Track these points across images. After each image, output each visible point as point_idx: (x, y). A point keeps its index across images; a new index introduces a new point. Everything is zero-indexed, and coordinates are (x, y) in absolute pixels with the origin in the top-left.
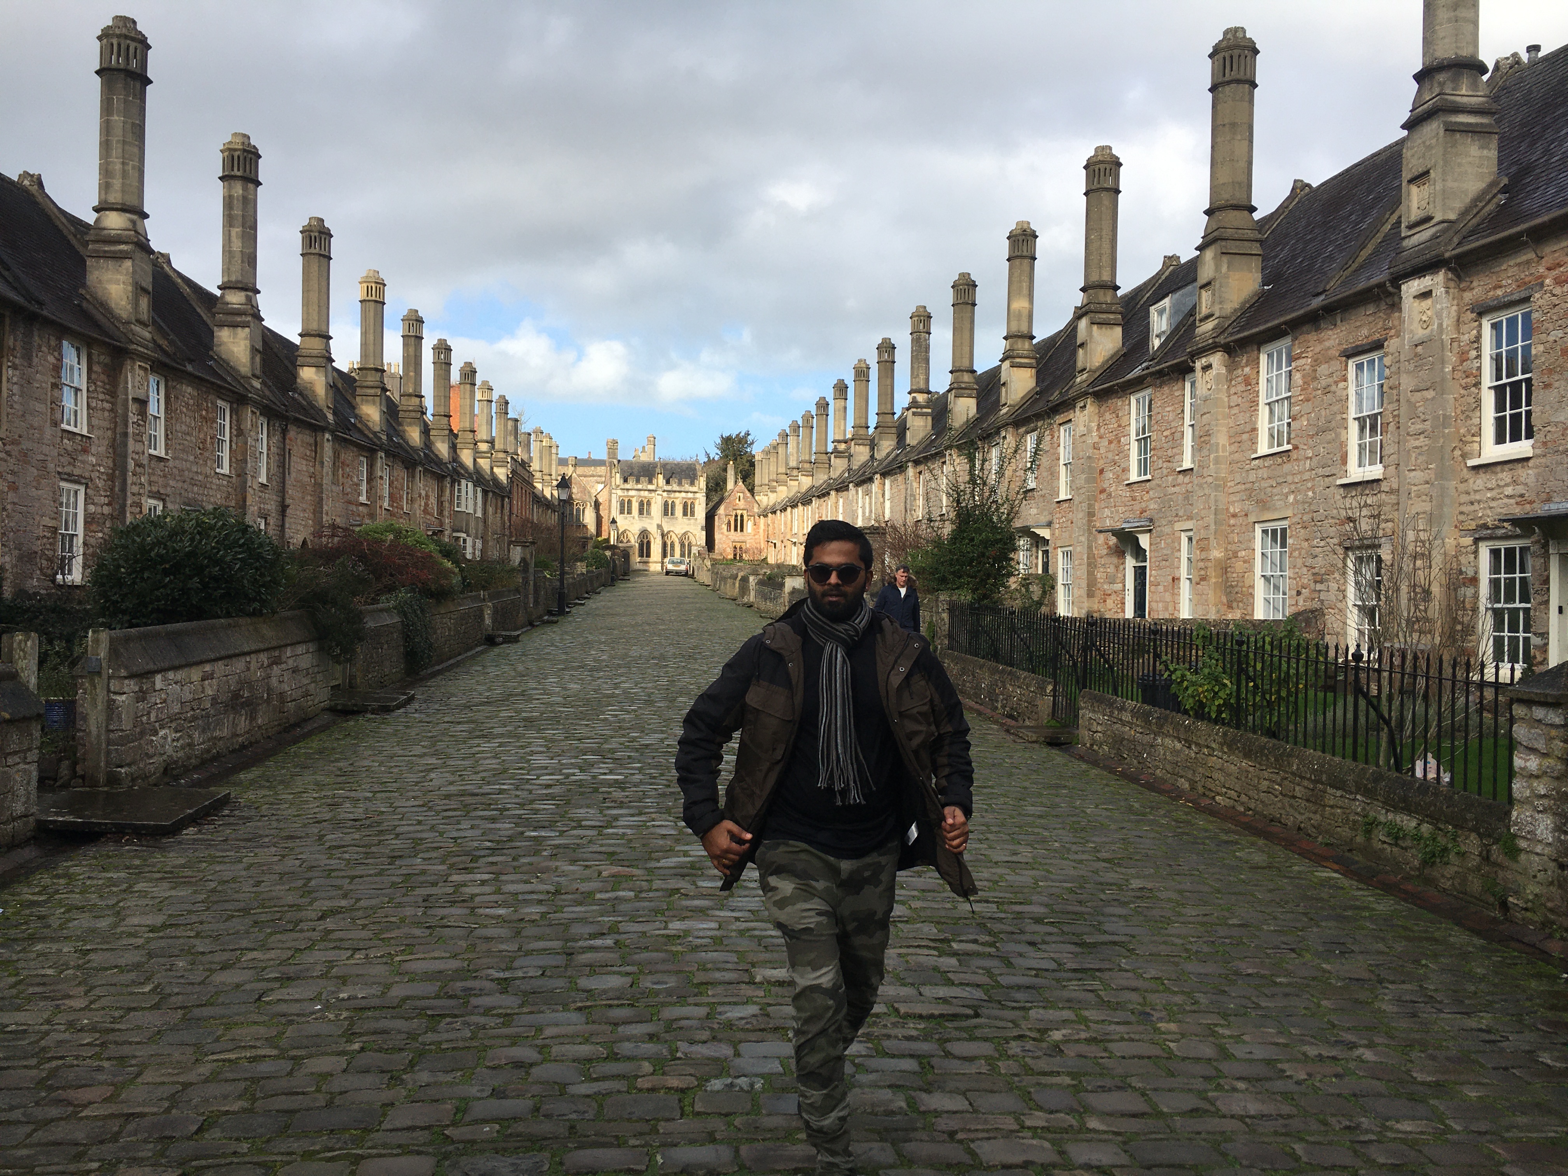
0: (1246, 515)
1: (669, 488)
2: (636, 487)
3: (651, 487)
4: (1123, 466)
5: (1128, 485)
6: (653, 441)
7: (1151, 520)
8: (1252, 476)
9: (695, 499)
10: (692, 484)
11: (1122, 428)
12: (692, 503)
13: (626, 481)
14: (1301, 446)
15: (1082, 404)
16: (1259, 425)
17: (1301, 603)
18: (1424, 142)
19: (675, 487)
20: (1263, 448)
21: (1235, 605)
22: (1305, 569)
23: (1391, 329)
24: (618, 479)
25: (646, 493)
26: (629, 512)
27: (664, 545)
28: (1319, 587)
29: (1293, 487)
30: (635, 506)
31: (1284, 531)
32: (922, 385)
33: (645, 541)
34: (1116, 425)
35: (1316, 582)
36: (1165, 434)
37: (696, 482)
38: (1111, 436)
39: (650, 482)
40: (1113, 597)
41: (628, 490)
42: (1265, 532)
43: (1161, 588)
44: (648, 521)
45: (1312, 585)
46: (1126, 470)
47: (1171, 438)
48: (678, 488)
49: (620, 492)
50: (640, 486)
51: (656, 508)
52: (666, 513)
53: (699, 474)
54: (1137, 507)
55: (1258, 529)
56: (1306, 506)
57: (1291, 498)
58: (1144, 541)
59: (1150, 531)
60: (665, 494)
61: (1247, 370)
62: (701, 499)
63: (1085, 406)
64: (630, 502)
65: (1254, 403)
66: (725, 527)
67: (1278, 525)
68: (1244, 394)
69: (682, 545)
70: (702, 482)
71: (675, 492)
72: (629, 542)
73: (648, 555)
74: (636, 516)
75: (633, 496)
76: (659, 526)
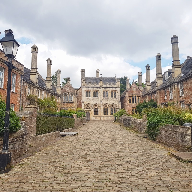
1: (105, 86)
2: (92, 86)
3: (98, 86)
6: (98, 71)
9: (116, 90)
10: (115, 85)
12: (115, 92)
13: (87, 84)
24: (84, 83)
25: (96, 89)
26: (90, 96)
27: (104, 109)
30: (92, 94)
33: (96, 108)
39: (98, 84)
41: (88, 87)
44: (97, 99)
48: (109, 86)
49: (85, 88)
50: (93, 86)
51: (101, 94)
52: (104, 96)
60: (103, 89)
62: (118, 90)
64: (90, 92)
66: (129, 102)
69: (112, 109)
70: (118, 84)
71: (108, 87)
72: (90, 108)
73: (98, 114)
74: (92, 98)
75: (91, 90)
76: (101, 102)
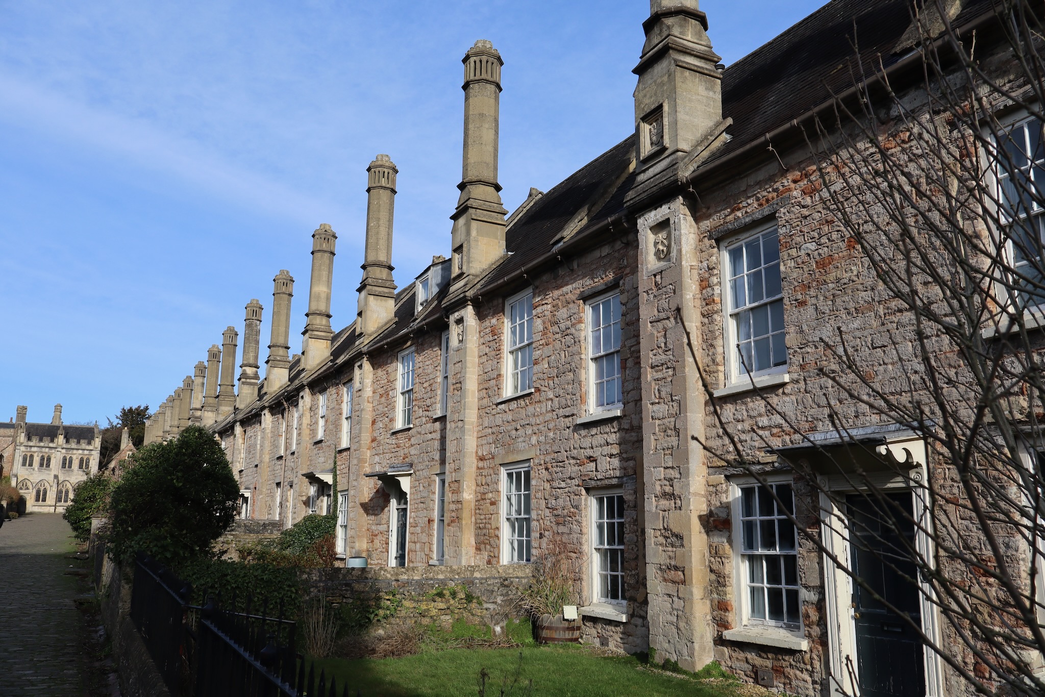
0: (493, 458)
1: (69, 446)
2: (38, 445)
4: (390, 417)
5: (394, 433)
6: (58, 408)
7: (411, 465)
8: (499, 421)
9: (90, 455)
10: (89, 443)
11: (391, 382)
12: (88, 459)
13: (29, 439)
14: (543, 388)
15: (359, 363)
16: (503, 372)
17: (544, 545)
18: (655, 81)
19: (74, 445)
20: (508, 392)
21: (482, 546)
22: (547, 511)
23: (626, 267)
24: (22, 438)
25: (47, 450)
26: (31, 465)
27: (60, 491)
28: (561, 529)
29: (535, 428)
30: (36, 460)
31: (527, 474)
32: (251, 361)
33: (42, 489)
34: (386, 381)
35: (558, 524)
36: (425, 385)
37: (93, 442)
38: (381, 391)
39: (52, 441)
40: (380, 537)
41: (31, 447)
42: (510, 475)
43: (418, 529)
44: (48, 472)
45: (555, 528)
46: (392, 420)
47: (429, 389)
48: (75, 447)
49: (23, 448)
50: (42, 444)
51: (56, 462)
52: (64, 466)
53: (96, 436)
54: (401, 453)
55: (503, 473)
56: (548, 447)
57: (534, 439)
58: (405, 484)
59: (410, 475)
60: (64, 451)
61: (494, 321)
62: (96, 455)
63: (361, 365)
64: (32, 456)
65: (498, 352)
67: (522, 468)
68: (491, 344)
70: (97, 442)
71: (73, 449)
72: (28, 489)
73: (44, 500)
74: (36, 469)
75: (35, 452)
76: (56, 477)
